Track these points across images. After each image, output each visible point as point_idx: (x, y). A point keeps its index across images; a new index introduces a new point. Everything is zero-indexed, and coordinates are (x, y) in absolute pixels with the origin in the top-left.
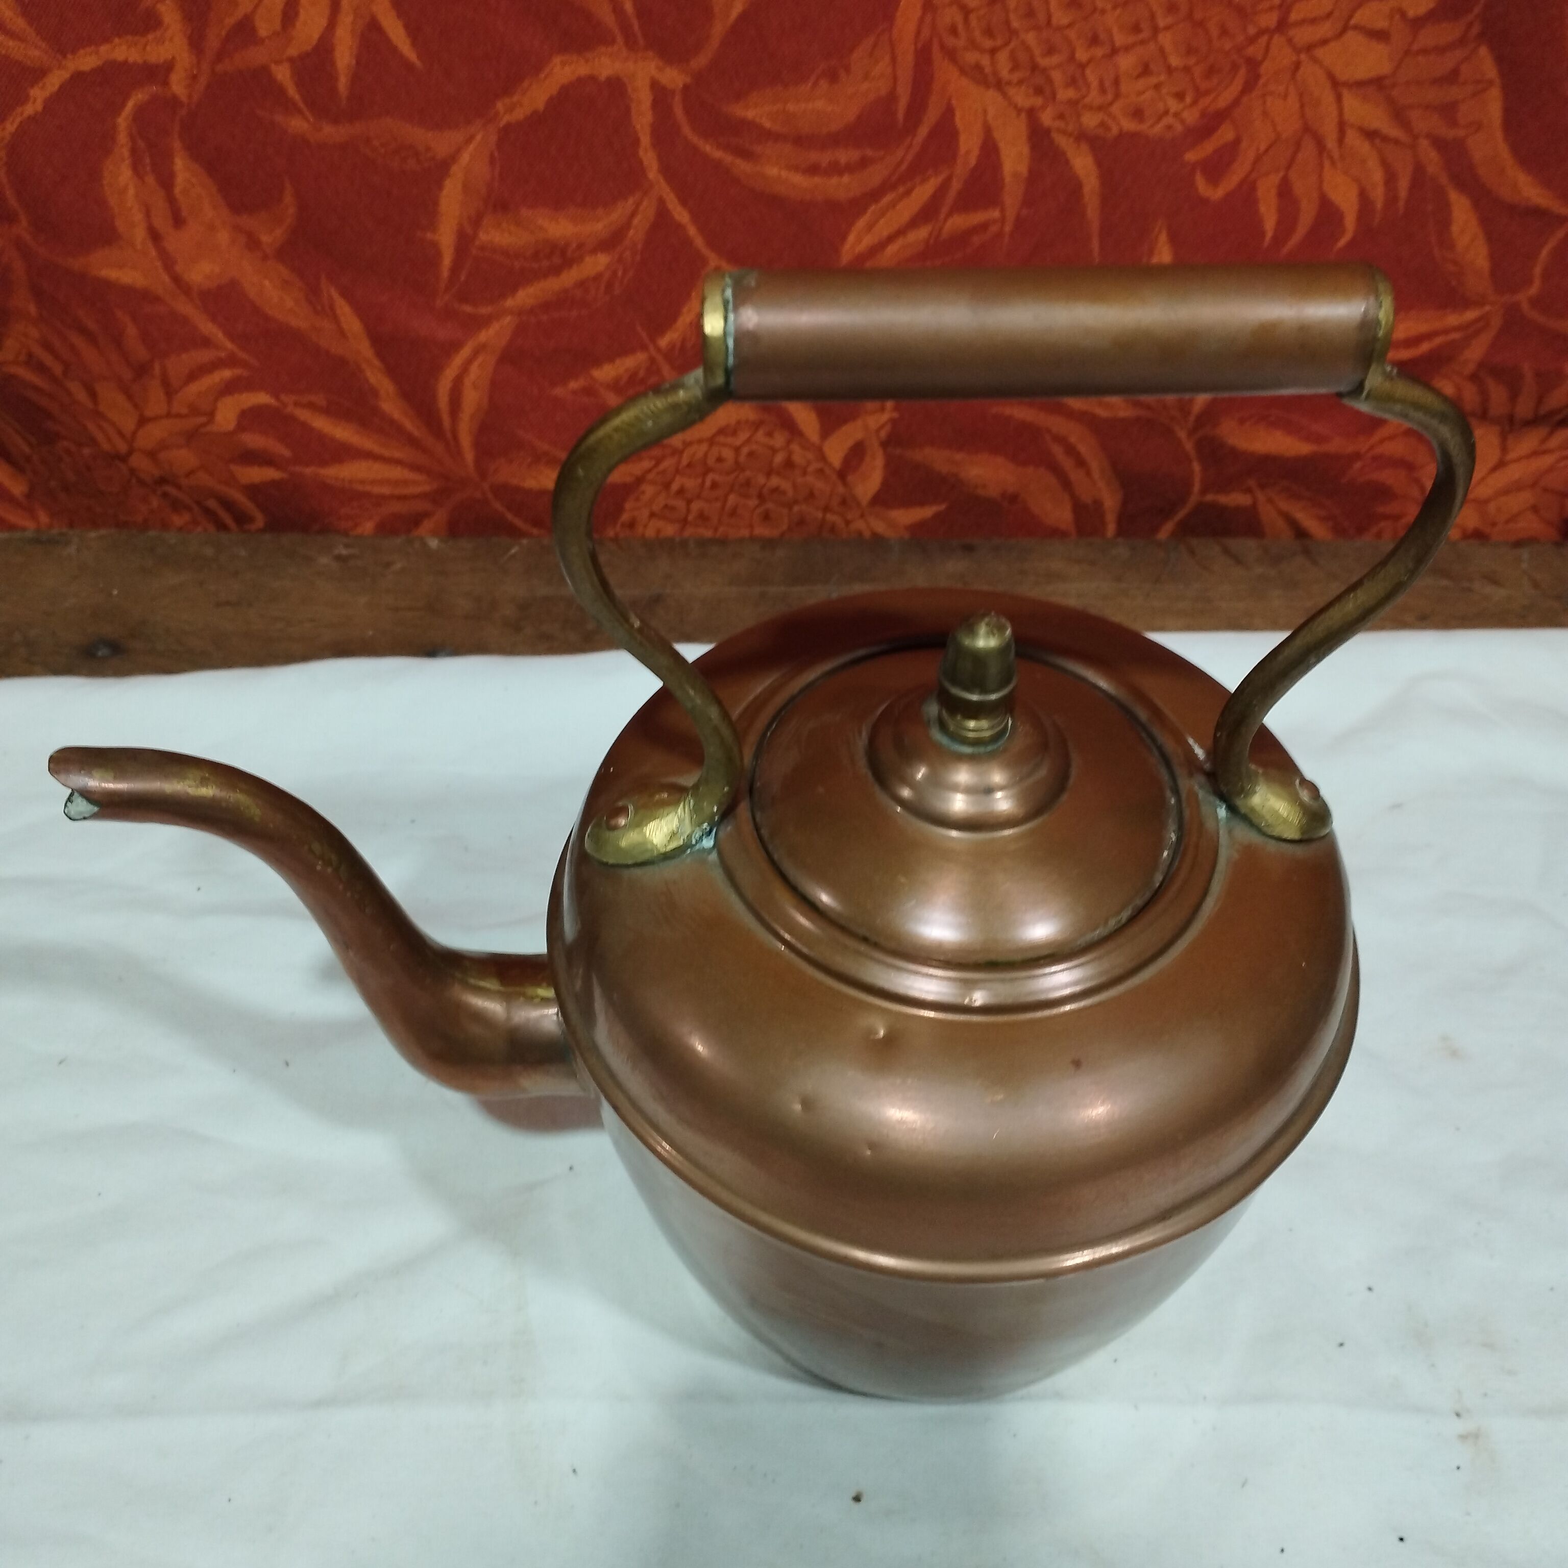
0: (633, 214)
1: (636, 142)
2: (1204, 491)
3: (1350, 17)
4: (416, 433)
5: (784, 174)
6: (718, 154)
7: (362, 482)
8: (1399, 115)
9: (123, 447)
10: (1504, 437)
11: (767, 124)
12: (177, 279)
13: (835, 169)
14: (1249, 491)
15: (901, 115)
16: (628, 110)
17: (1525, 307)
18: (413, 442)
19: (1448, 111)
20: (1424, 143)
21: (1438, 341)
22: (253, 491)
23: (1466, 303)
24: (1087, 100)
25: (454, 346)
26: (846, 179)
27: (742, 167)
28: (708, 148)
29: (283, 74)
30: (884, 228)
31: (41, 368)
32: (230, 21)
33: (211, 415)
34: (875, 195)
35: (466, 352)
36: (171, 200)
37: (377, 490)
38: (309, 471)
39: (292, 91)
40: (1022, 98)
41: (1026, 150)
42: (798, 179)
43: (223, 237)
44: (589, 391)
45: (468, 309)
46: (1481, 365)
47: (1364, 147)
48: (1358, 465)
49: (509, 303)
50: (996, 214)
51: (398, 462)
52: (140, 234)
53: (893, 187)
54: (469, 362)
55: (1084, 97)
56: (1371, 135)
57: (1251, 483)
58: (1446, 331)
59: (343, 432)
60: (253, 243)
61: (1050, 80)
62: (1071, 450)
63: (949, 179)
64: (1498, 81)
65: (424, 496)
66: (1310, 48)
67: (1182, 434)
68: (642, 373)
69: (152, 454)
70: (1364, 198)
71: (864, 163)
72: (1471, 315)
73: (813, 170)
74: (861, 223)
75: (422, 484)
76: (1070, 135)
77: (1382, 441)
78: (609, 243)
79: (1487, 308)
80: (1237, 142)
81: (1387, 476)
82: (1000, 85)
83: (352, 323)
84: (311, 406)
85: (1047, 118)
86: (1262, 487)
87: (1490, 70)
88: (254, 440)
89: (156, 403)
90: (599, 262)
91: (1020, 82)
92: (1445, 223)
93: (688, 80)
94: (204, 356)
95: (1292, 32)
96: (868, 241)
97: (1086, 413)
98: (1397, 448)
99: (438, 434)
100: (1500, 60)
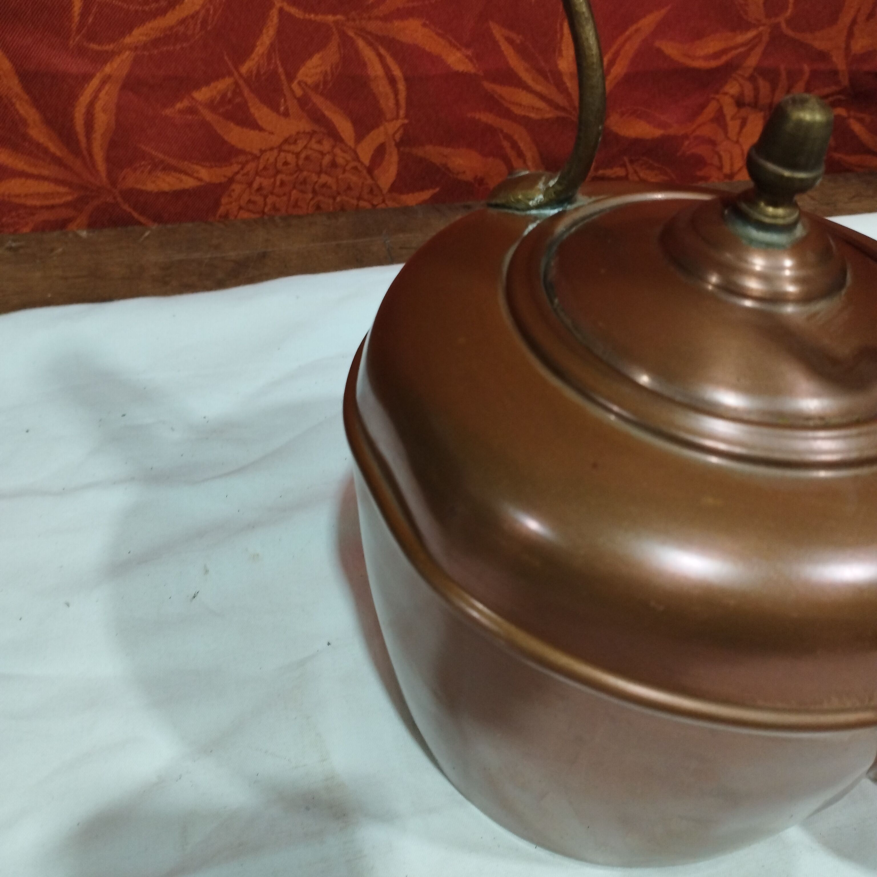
4: (58, 153)
7: (18, 196)
14: (624, 166)
17: (783, 25)
18: (57, 160)
21: (732, 54)
23: (748, 26)
25: (87, 78)
35: (95, 82)
37: (30, 202)
44: (192, 110)
45: (94, 46)
46: (756, 69)
48: (686, 143)
49: (128, 40)
51: (44, 178)
54: (99, 90)
57: (626, 159)
58: (735, 48)
62: (515, 145)
65: (66, 205)
68: (229, 95)
72: (751, 34)
75: (64, 195)
77: (699, 126)
79: (761, 28)
81: (702, 150)
86: (632, 162)
97: (524, 117)
98: (707, 131)
99: (76, 151)
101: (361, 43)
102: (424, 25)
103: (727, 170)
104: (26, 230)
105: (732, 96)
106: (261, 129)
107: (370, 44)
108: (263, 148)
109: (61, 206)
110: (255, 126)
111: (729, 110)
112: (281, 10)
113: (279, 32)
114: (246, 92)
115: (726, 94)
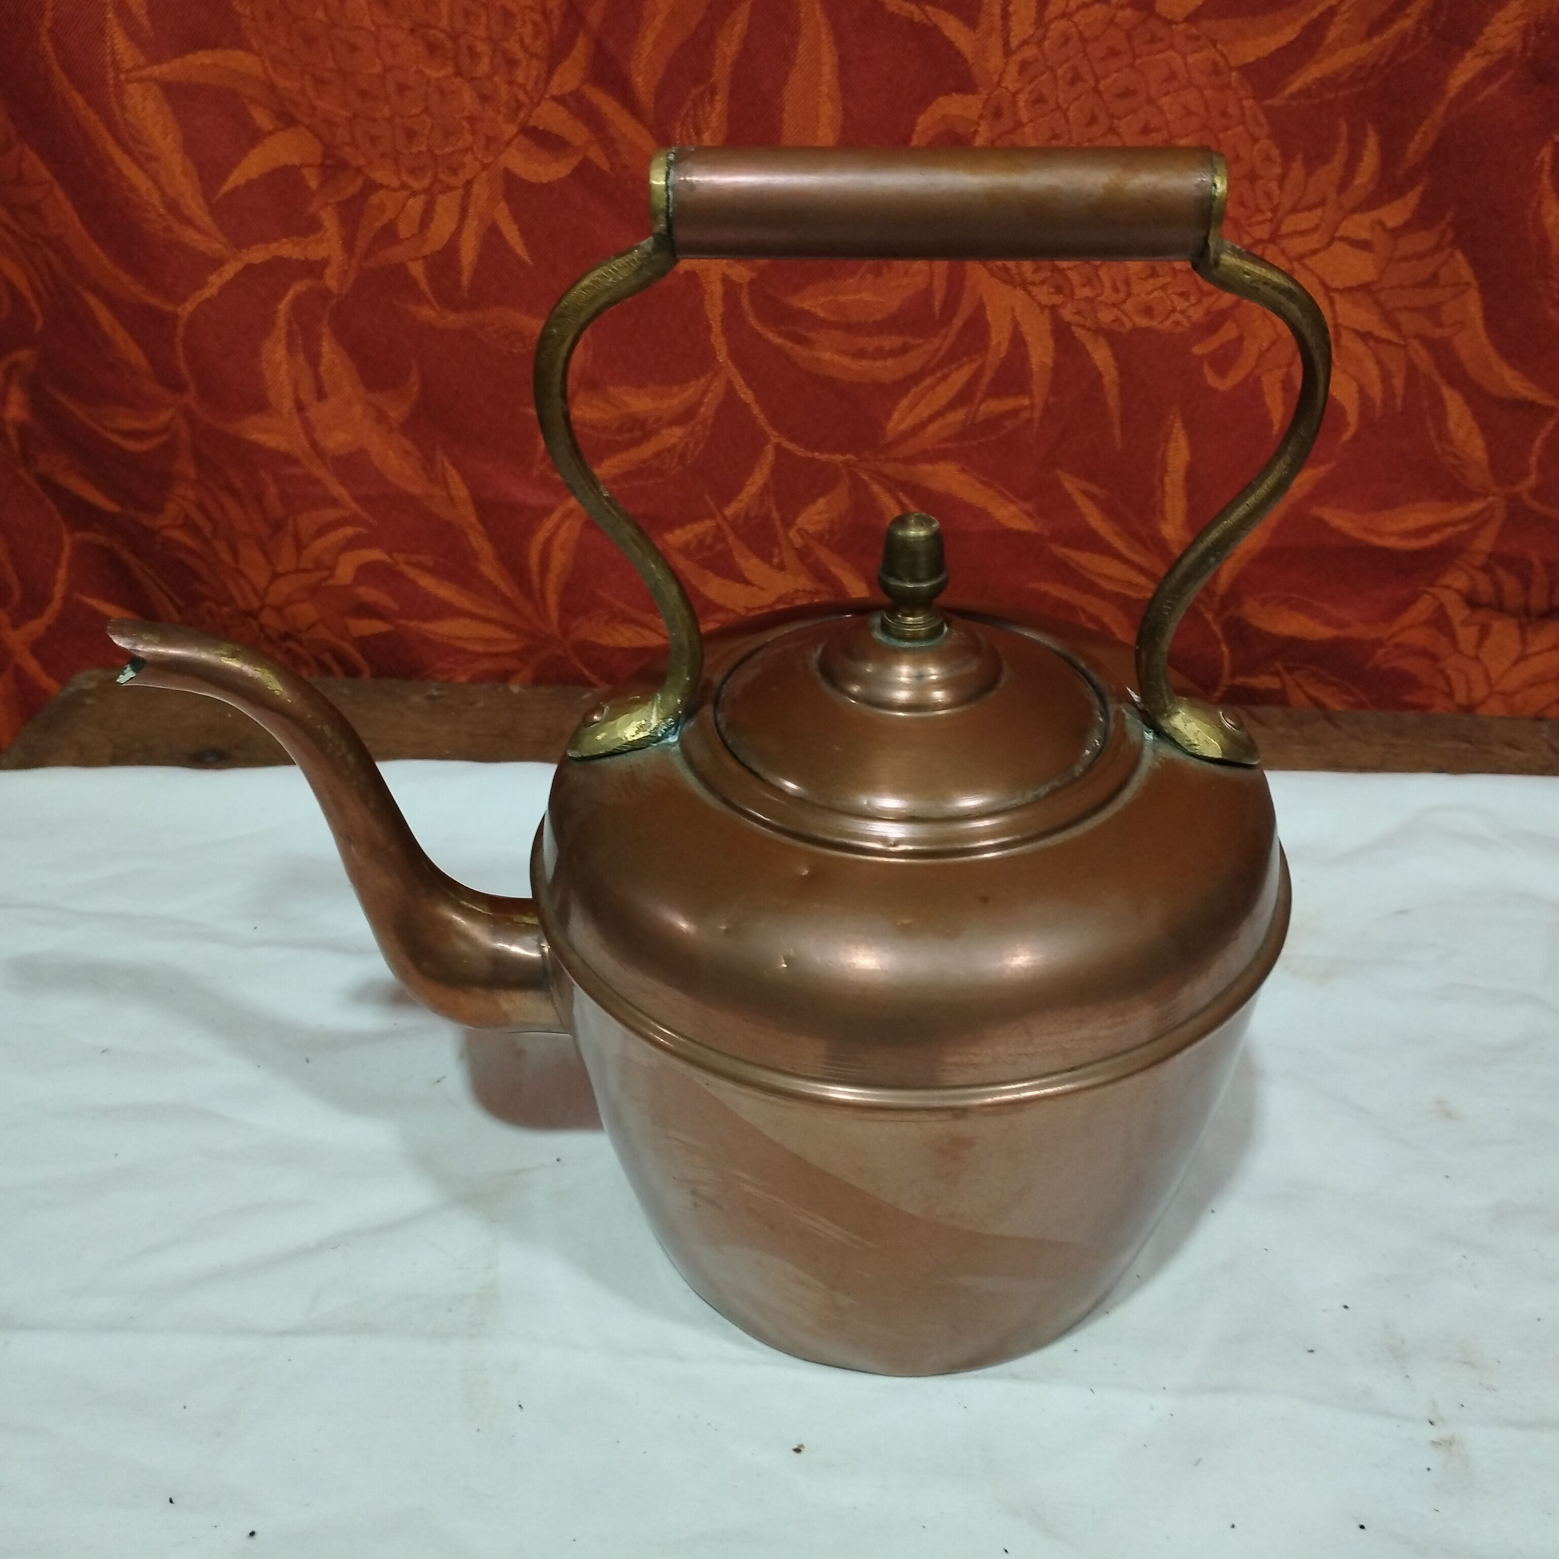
0: (704, 393)
1: (709, 329)
2: (1233, 675)
3: (1336, 229)
4: (509, 594)
5: (837, 358)
6: (778, 341)
7: (459, 638)
8: (1389, 318)
9: (255, 603)
10: (1522, 628)
11: (821, 314)
12: (314, 444)
13: (880, 354)
14: (1277, 674)
15: (937, 305)
16: (702, 300)
17: (1526, 497)
18: (506, 602)
19: (1433, 312)
20: (1415, 344)
21: (1449, 531)
22: (363, 643)
23: (1469, 495)
24: (1102, 298)
25: (546, 511)
26: (890, 362)
27: (799, 352)
28: (771, 336)
29: (417, 270)
30: (923, 411)
31: (195, 530)
32: (378, 225)
33: (332, 569)
34: (915, 378)
35: (556, 516)
36: (317, 377)
37: (471, 647)
38: (413, 624)
39: (424, 285)
40: (1044, 295)
41: (1050, 344)
42: (846, 361)
43: (357, 410)
46: (1490, 556)
47: (1359, 348)
48: (1381, 652)
50: (1026, 402)
51: (493, 621)
52: (288, 404)
53: (932, 372)
54: (558, 526)
55: (1098, 295)
56: (1365, 336)
57: (1278, 665)
58: (1454, 524)
59: (445, 592)
60: (381, 417)
61: (1067, 279)
63: (981, 368)
64: (1475, 283)
65: (513, 654)
66: (1301, 258)
67: (1209, 616)
68: (709, 540)
69: (279, 610)
70: (1362, 392)
71: (904, 350)
72: (1476, 506)
73: (860, 354)
74: (904, 403)
75: (510, 642)
76: (1089, 329)
77: (1403, 630)
78: (685, 416)
79: (1491, 499)
80: (1240, 339)
81: (1410, 665)
82: (1024, 285)
83: (461, 491)
84: (419, 565)
85: (1067, 314)
86: (1290, 670)
87: (1467, 273)
88: (368, 593)
89: (286, 562)
90: (674, 435)
91: (1043, 282)
92: (1441, 418)
93: (754, 275)
94: (331, 514)
95: (1285, 243)
96: (911, 420)
97: (1118, 594)
98: (1419, 637)
99: (528, 594)
100: (1474, 263)
101: (876, 488)
102: (963, 471)
103: (1461, 697)
104: (463, 679)
105: (1459, 592)
106: (747, 582)
107: (889, 490)
108: (750, 606)
109: (505, 654)
110: (741, 579)
111: (1458, 613)
112: (778, 447)
113: (776, 470)
114: (731, 539)
115: (1448, 587)
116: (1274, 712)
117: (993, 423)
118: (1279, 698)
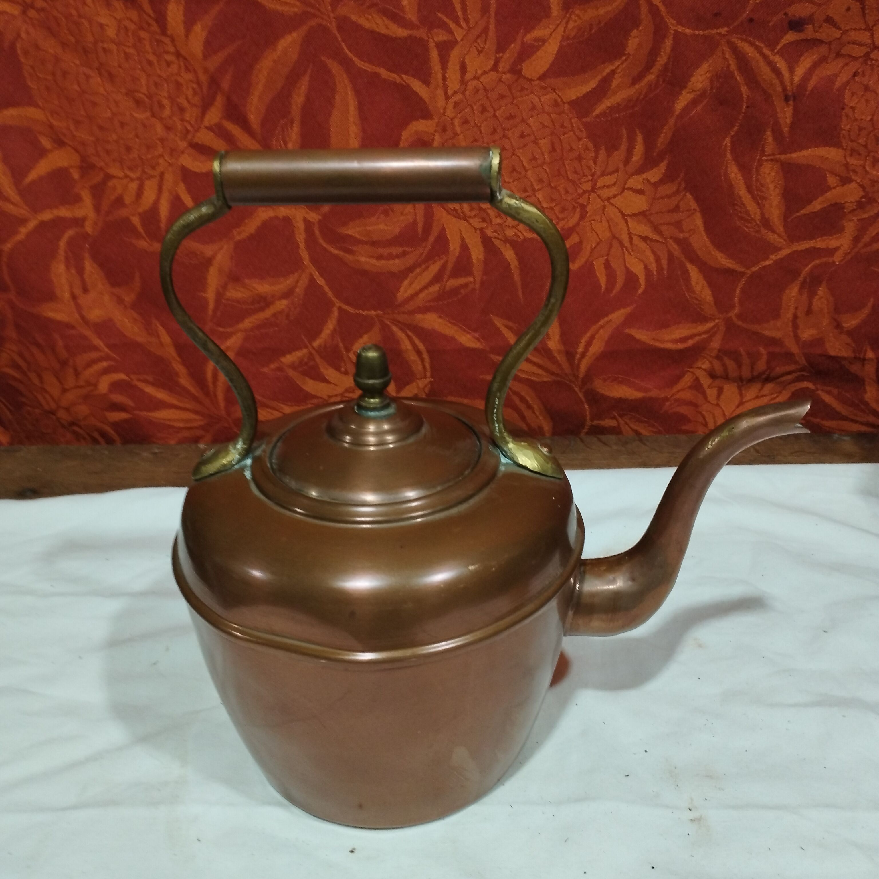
0: (297, 282)
1: (298, 247)
2: (592, 420)
3: (625, 184)
4: (197, 395)
5: (368, 260)
6: (336, 252)
7: (169, 420)
8: (656, 229)
9: (53, 406)
10: (739, 388)
11: (358, 236)
12: (83, 317)
13: (390, 257)
14: (614, 418)
15: (420, 230)
16: (293, 232)
17: (735, 319)
18: (195, 399)
19: (678, 225)
20: (671, 241)
21: (697, 338)
22: (115, 425)
23: (705, 319)
24: (507, 224)
26: (397, 261)
27: (348, 257)
28: (332, 249)
29: (136, 221)
30: (416, 286)
31: (18, 367)
32: (113, 198)
33: (95, 385)
34: (410, 269)
36: (83, 281)
37: (176, 425)
38: (144, 414)
39: (140, 229)
40: (476, 223)
41: (482, 249)
42: (373, 261)
43: (106, 298)
44: (280, 369)
45: (221, 330)
46: (720, 351)
47: (642, 245)
48: (668, 404)
49: (241, 326)
50: (471, 279)
51: (188, 410)
52: (67, 295)
53: (420, 265)
55: (505, 222)
56: (645, 239)
57: (615, 413)
58: (699, 334)
59: (161, 395)
60: (120, 301)
61: (488, 214)
62: (523, 400)
63: (446, 262)
64: (698, 209)
65: (200, 427)
66: (608, 199)
67: (576, 389)
68: (306, 360)
69: (67, 409)
70: (646, 267)
71: (404, 254)
72: (710, 325)
73: (380, 257)
74: (406, 282)
75: (198, 421)
76: (501, 240)
77: (678, 391)
78: (288, 294)
79: (717, 321)
80: (581, 242)
81: (683, 410)
82: (465, 218)
83: (166, 339)
84: (146, 381)
85: (489, 232)
86: (621, 416)
87: (693, 205)
88: (118, 398)
89: (70, 381)
90: (282, 304)
91: (475, 216)
92: (687, 279)
93: (320, 217)
94: (94, 355)
95: (600, 192)
96: (410, 292)
97: (528, 379)
98: (687, 395)
99: (207, 394)
100: (697, 199)
101: (395, 329)
102: (440, 317)
104: (172, 442)
105: (705, 370)
106: (328, 382)
107: (401, 329)
108: (330, 394)
109: (196, 428)
110: (324, 380)
111: (706, 381)
112: (340, 308)
113: (340, 321)
114: (318, 359)
115: (700, 368)
116: (612, 438)
117: (455, 291)
118: (616, 431)
